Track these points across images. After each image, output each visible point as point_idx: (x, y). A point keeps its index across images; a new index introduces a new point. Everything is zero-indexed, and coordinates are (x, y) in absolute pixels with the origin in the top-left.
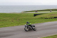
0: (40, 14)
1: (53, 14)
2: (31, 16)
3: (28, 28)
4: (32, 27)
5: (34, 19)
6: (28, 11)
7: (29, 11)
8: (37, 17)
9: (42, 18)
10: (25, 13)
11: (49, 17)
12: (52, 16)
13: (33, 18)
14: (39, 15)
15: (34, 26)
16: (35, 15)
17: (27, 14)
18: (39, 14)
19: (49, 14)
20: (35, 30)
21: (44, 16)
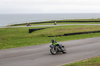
0: (40, 29)
1: (62, 28)
2: (23, 32)
3: (55, 49)
4: (60, 48)
5: (30, 37)
6: (19, 24)
7: (21, 23)
8: (34, 34)
9: (43, 36)
10: (14, 27)
11: (56, 34)
12: (61, 31)
13: (27, 36)
14: (38, 31)
15: (63, 47)
16: (31, 31)
17: (17, 29)
18: (38, 29)
19: (55, 29)
20: (65, 53)
21: (47, 32)
